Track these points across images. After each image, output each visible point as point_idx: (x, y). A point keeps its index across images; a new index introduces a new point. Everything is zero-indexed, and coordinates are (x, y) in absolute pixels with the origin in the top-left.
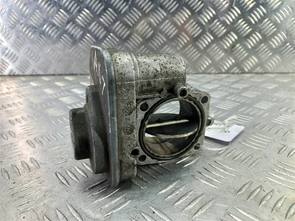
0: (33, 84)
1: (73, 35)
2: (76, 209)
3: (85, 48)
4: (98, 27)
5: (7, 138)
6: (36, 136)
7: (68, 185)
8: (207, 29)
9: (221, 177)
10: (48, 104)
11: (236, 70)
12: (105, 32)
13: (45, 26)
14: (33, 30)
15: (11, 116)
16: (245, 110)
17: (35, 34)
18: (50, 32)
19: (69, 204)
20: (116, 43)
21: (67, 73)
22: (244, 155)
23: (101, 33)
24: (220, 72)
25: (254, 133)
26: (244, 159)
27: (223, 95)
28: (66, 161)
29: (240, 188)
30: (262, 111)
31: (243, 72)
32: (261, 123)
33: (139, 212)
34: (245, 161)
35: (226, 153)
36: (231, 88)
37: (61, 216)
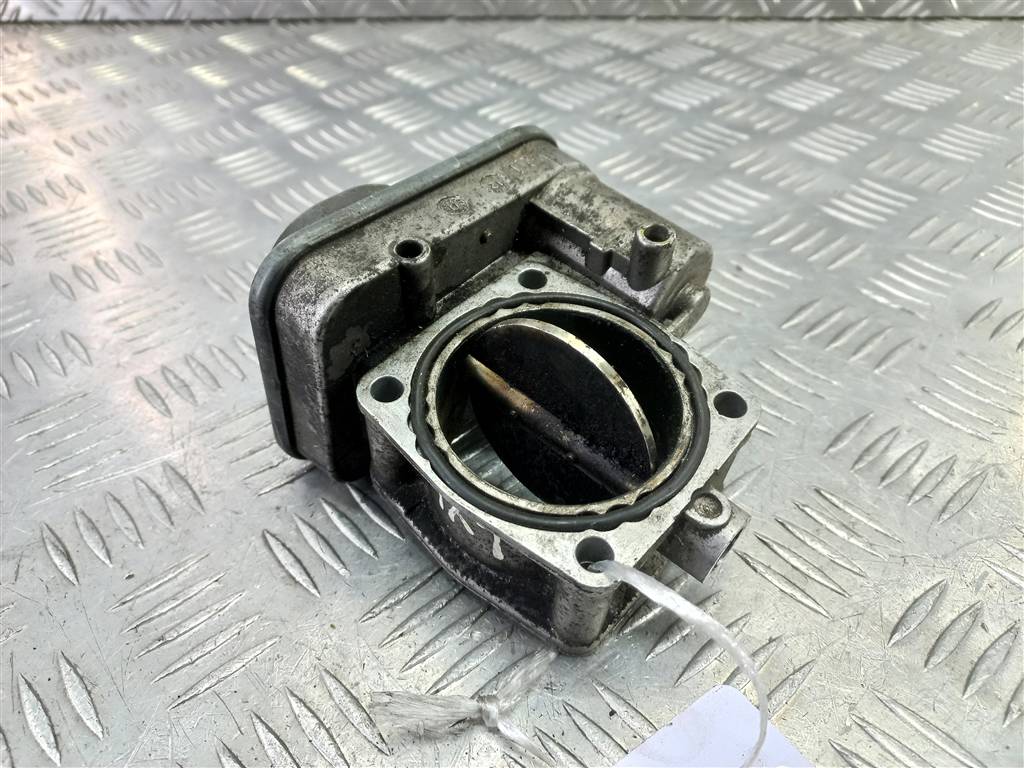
2: (352, 691)
5: (64, 368)
6: (162, 357)
7: (314, 591)
9: (837, 561)
11: (910, 3)
15: (55, 251)
16: (936, 235)
19: (326, 672)
22: (923, 460)
24: (842, 15)
25: (962, 354)
26: (920, 479)
27: (854, 149)
28: (289, 479)
29: (900, 614)
30: (1003, 239)
31: (939, 14)
32: (992, 302)
33: (562, 711)
34: (925, 490)
35: (856, 452)
36: (888, 105)
37: (310, 723)
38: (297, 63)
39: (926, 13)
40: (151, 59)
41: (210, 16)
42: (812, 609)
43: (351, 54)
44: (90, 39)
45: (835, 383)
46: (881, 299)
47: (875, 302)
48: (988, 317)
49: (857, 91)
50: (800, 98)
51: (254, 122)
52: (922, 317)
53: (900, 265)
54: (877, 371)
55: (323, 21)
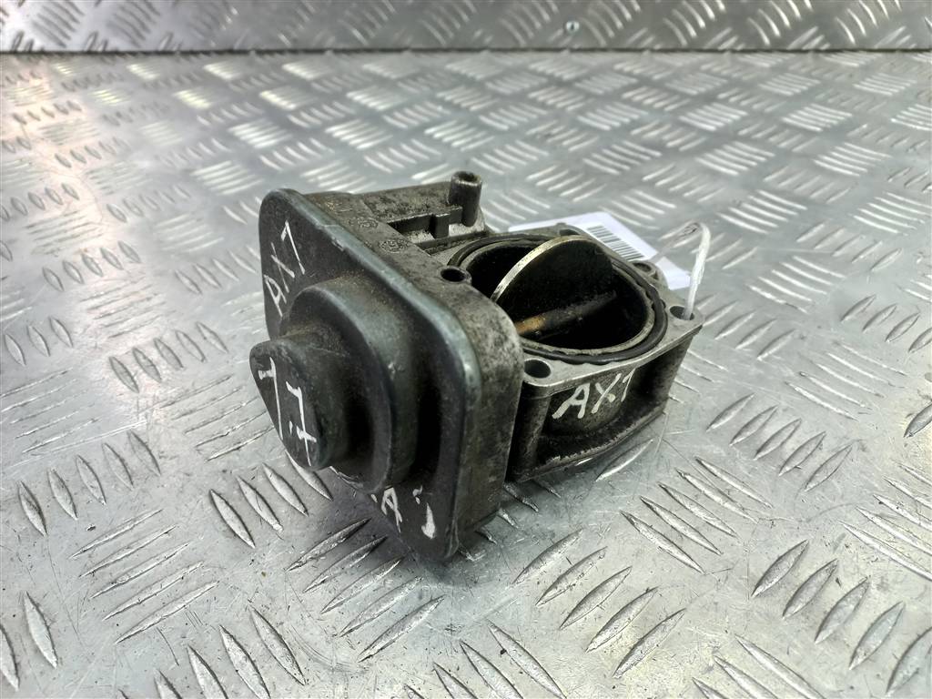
2: (276, 629)
5: (48, 349)
6: (134, 340)
7: (250, 543)
9: (712, 523)
11: (811, 38)
15: (49, 249)
16: (821, 239)
19: (256, 611)
21: (214, 43)
22: (795, 436)
24: (752, 47)
25: (837, 343)
26: (792, 453)
28: (236, 447)
29: (765, 570)
30: (881, 243)
32: (867, 299)
33: (459, 649)
34: (796, 462)
35: (737, 428)
36: (786, 126)
37: (237, 656)
38: (270, 88)
39: (826, 47)
40: (145, 85)
41: (197, 48)
42: (686, 564)
43: (317, 81)
44: (94, 68)
45: (722, 368)
46: (768, 296)
47: (763, 297)
48: (862, 311)
49: (761, 114)
50: (710, 120)
51: (229, 139)
52: (804, 311)
53: (787, 265)
54: (760, 358)
55: (296, 52)
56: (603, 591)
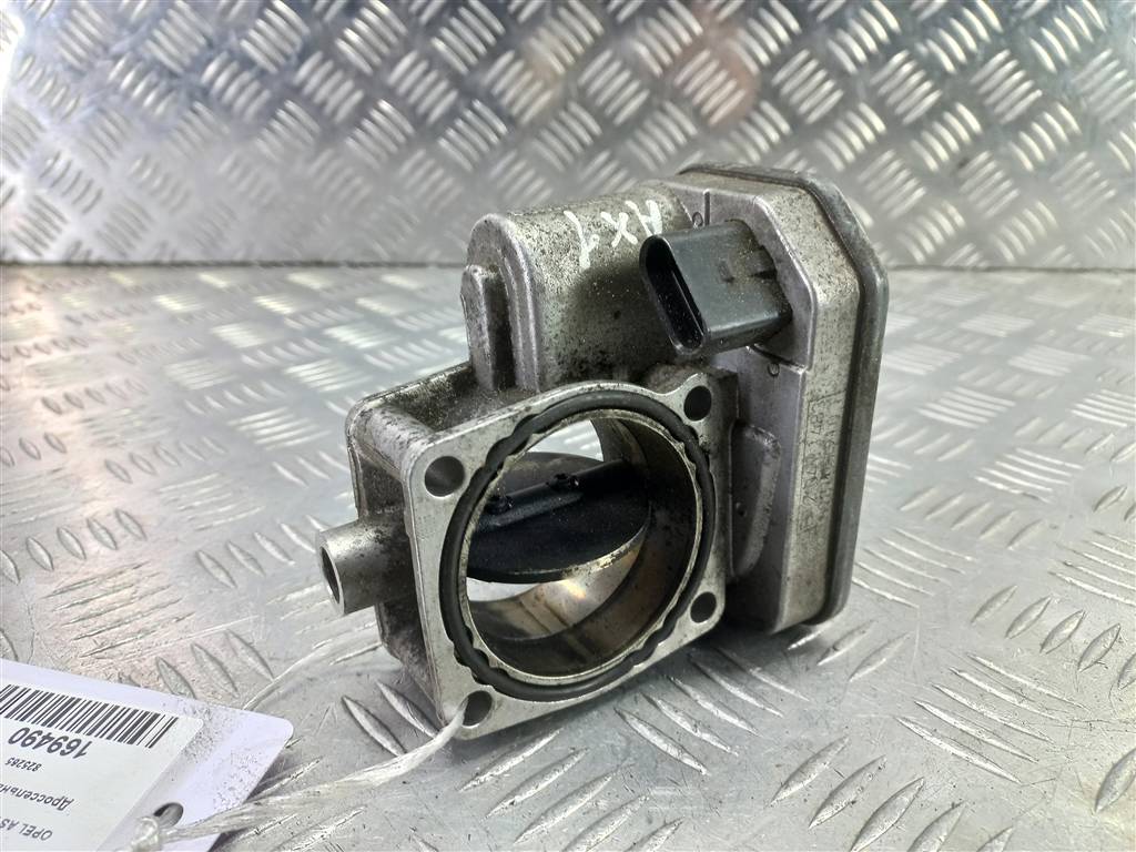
0: (170, 303)
1: (324, 104)
3: (370, 160)
4: (426, 73)
5: (115, 543)
8: (861, 91)
9: (1011, 725)
10: (248, 391)
11: (966, 254)
12: (452, 96)
13: (212, 69)
14: (164, 84)
16: (1042, 433)
17: (169, 98)
18: (232, 90)
19: (423, 841)
20: (494, 139)
21: (298, 256)
22: (1083, 629)
23: (439, 101)
24: (905, 265)
25: (1099, 532)
26: (1085, 647)
27: (940, 364)
28: (370, 647)
29: (1101, 780)
30: (1112, 435)
31: (997, 264)
32: (1116, 489)
34: (1093, 656)
35: (1006, 622)
36: (964, 332)
38: (367, 295)
39: (983, 265)
40: (218, 292)
41: (280, 259)
42: (995, 774)
43: (424, 290)
44: (154, 276)
45: (968, 558)
46: (1000, 486)
47: (994, 488)
48: (1116, 500)
49: (933, 320)
51: (325, 340)
52: (1044, 500)
53: (1010, 457)
54: (1011, 548)
55: (393, 265)
56: (895, 807)
